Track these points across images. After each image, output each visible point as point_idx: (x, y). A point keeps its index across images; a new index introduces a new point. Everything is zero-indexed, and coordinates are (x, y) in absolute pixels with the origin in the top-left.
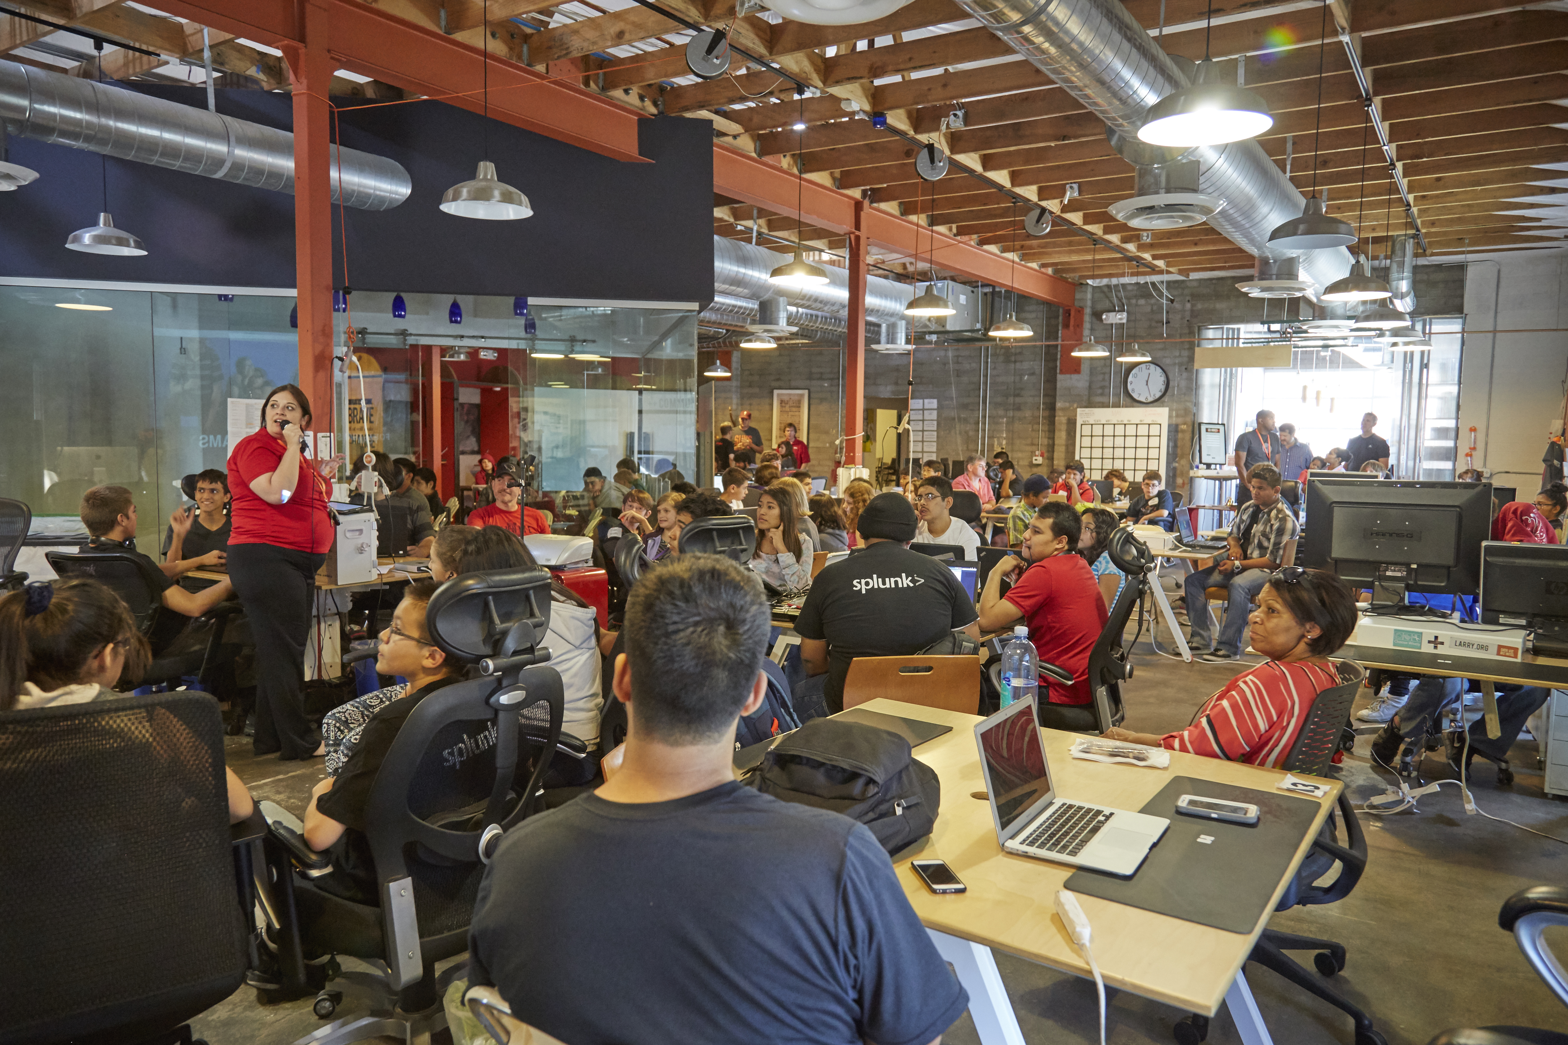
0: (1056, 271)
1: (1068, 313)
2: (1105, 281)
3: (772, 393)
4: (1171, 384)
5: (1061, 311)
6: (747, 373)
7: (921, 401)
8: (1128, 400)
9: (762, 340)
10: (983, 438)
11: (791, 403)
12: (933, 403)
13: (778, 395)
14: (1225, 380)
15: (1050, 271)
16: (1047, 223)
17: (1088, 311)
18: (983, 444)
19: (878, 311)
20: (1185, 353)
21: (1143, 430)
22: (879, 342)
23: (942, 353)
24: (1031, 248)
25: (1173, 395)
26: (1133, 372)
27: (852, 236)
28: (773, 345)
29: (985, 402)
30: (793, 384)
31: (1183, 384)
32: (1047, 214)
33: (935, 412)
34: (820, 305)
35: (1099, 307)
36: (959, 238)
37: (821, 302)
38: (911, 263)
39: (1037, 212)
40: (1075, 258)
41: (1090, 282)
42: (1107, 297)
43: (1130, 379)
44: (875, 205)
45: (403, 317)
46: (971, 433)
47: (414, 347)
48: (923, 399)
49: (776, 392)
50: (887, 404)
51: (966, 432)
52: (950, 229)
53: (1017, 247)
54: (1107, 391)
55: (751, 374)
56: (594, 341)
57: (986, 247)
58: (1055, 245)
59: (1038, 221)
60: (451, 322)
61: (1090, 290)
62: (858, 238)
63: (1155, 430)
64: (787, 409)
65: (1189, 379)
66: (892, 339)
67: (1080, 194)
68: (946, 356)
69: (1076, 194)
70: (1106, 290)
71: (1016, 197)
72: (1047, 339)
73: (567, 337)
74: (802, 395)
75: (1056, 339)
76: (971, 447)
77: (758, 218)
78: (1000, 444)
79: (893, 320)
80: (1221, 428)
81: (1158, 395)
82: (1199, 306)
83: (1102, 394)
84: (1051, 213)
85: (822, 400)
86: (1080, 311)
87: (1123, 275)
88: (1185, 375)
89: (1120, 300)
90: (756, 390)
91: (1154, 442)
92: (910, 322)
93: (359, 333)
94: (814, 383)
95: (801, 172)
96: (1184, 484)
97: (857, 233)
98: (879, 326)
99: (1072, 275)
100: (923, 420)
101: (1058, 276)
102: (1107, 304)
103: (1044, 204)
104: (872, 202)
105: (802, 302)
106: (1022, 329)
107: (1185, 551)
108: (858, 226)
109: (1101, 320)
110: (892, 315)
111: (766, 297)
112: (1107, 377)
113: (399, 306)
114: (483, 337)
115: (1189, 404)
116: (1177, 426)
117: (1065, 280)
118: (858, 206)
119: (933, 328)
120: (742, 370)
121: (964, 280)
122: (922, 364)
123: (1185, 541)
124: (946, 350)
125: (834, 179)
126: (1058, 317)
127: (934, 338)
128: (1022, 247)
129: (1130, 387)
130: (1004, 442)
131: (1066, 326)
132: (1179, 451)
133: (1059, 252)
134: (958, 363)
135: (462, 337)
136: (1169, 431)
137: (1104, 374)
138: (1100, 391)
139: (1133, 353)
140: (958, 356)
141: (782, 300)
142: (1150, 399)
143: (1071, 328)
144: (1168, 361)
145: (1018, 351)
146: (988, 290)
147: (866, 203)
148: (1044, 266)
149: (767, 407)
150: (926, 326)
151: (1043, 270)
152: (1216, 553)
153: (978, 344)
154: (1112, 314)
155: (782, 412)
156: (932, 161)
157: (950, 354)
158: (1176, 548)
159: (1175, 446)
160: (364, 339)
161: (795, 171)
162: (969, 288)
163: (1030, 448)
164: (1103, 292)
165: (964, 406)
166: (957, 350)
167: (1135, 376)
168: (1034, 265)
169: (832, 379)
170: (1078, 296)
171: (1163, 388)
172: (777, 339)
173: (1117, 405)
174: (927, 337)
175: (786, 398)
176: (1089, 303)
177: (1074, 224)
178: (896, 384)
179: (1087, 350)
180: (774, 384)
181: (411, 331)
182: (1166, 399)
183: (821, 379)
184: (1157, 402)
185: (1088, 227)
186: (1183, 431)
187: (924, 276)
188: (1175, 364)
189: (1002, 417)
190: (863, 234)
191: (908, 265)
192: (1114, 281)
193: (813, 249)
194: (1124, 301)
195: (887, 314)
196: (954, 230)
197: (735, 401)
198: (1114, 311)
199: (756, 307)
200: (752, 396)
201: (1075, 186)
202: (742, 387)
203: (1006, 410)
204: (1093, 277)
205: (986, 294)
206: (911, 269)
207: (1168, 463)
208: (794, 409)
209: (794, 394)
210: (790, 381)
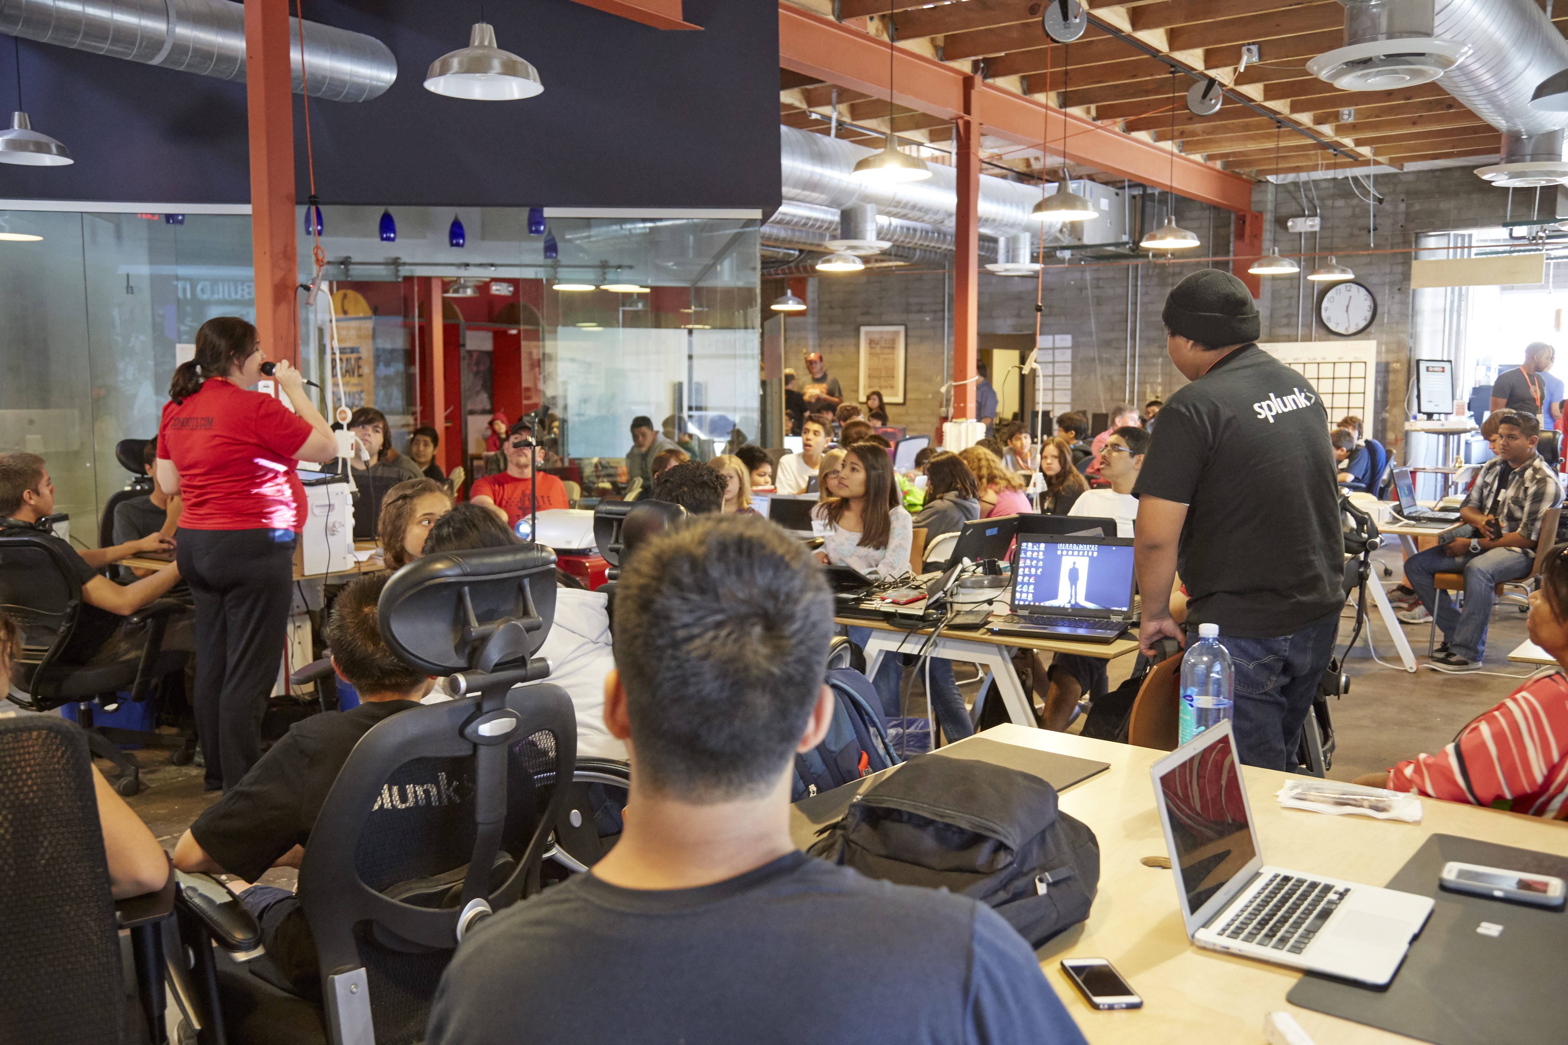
0: (1226, 165)
1: (1242, 219)
2: (1291, 177)
3: (859, 330)
4: (1380, 310)
5: (1233, 216)
6: (826, 305)
7: (1050, 338)
8: (1322, 332)
9: (845, 260)
10: (1132, 384)
11: (883, 344)
12: (1066, 340)
13: (867, 333)
14: (1452, 302)
15: (1218, 165)
16: (1217, 98)
17: (1269, 217)
18: (1132, 392)
19: (994, 220)
20: (1399, 269)
21: (1342, 370)
22: (995, 261)
23: (1078, 275)
24: (1193, 134)
25: (1382, 324)
26: (1329, 295)
27: (961, 122)
28: (859, 267)
29: (1133, 338)
30: (885, 318)
31: (1395, 309)
32: (1216, 86)
33: (1069, 352)
34: (918, 214)
35: (1284, 211)
36: (1099, 123)
37: (920, 210)
38: (1037, 159)
39: (1203, 84)
40: (1251, 146)
41: (1271, 178)
42: (1295, 199)
43: (1325, 304)
44: (990, 81)
45: (393, 240)
46: (1116, 378)
47: (409, 279)
48: (1053, 334)
49: (863, 329)
50: (1007, 342)
51: (1110, 377)
52: (1088, 112)
53: (1176, 133)
54: (1294, 320)
55: (831, 307)
56: (631, 267)
57: (1135, 134)
58: (1226, 129)
59: (1205, 96)
60: (452, 245)
61: (1271, 189)
62: (967, 124)
63: (1358, 370)
64: (878, 350)
65: (1404, 303)
66: (1012, 257)
67: (1260, 58)
68: (1082, 279)
69: (1255, 59)
70: (1292, 188)
71: (1175, 66)
72: (1215, 254)
73: (598, 263)
74: (897, 333)
75: (1227, 253)
76: (1117, 395)
77: (840, 102)
78: (1154, 392)
79: (1013, 232)
80: (1447, 366)
81: (1362, 324)
82: (1417, 207)
83: (1288, 325)
84: (1222, 85)
85: (922, 339)
86: (1258, 217)
87: (1315, 168)
88: (1398, 297)
89: (1311, 201)
90: (837, 328)
91: (1357, 386)
92: (1036, 234)
93: (342, 263)
94: (912, 316)
95: (892, 40)
96: (1396, 440)
97: (967, 117)
98: (995, 240)
99: (1247, 170)
100: (1053, 363)
101: (1228, 171)
102: (1294, 207)
103: (1212, 73)
104: (985, 77)
105: (895, 210)
106: (1184, 237)
107: (1407, 525)
108: (967, 110)
109: (1286, 228)
110: (1012, 225)
111: (849, 204)
112: (1294, 301)
113: (387, 225)
114: (492, 265)
115: (1402, 335)
116: (1387, 364)
117: (1237, 176)
118: (968, 83)
119: (1066, 240)
120: (821, 303)
121: (1105, 179)
122: (1051, 290)
123: (1406, 512)
124: (1083, 271)
125: (936, 47)
126: (1229, 225)
127: (1067, 254)
128: (1182, 134)
129: (1324, 315)
130: (1159, 389)
131: (1240, 236)
132: (1390, 397)
133: (1231, 140)
134: (1098, 287)
135: (467, 265)
136: (1377, 372)
137: (1290, 298)
138: (1285, 321)
139: (1329, 269)
140: (1098, 279)
141: (870, 208)
142: (1352, 330)
143: (1247, 239)
144: (1375, 280)
145: (1177, 270)
146: (1137, 192)
147: (978, 78)
148: (1210, 158)
149: (852, 349)
150: (1057, 239)
151: (1210, 164)
152: (1449, 527)
153: (1124, 262)
154: (1300, 221)
155: (872, 355)
156: (1065, 17)
157: (1088, 276)
158: (1395, 521)
159: (1385, 391)
160: (347, 270)
161: (885, 38)
162: (1112, 190)
164: (1289, 192)
165: (1107, 343)
166: (1098, 270)
167: (1332, 300)
168: (1198, 157)
169: (935, 312)
170: (1255, 197)
171: (1369, 315)
172: (865, 260)
173: (1308, 338)
174: (1059, 254)
175: (876, 337)
176: (1270, 206)
177: (1252, 100)
178: (1018, 316)
179: (1269, 265)
180: (860, 319)
181: (405, 259)
182: (1372, 329)
183: (920, 311)
184: (1360, 333)
185: (1270, 104)
186: (1396, 371)
187: (1052, 175)
188: (1384, 284)
189: (1157, 357)
190: (974, 118)
191: (1033, 162)
192: (1303, 177)
193: (910, 142)
194: (1316, 202)
195: (1006, 225)
196: (1093, 113)
197: (811, 342)
198: (1303, 215)
199: (837, 218)
200: (832, 335)
201: (1254, 48)
202: (820, 323)
204: (1276, 172)
205: (1134, 197)
206: (1036, 166)
207: (1376, 413)
208: (887, 351)
209: (887, 332)
210: (881, 314)
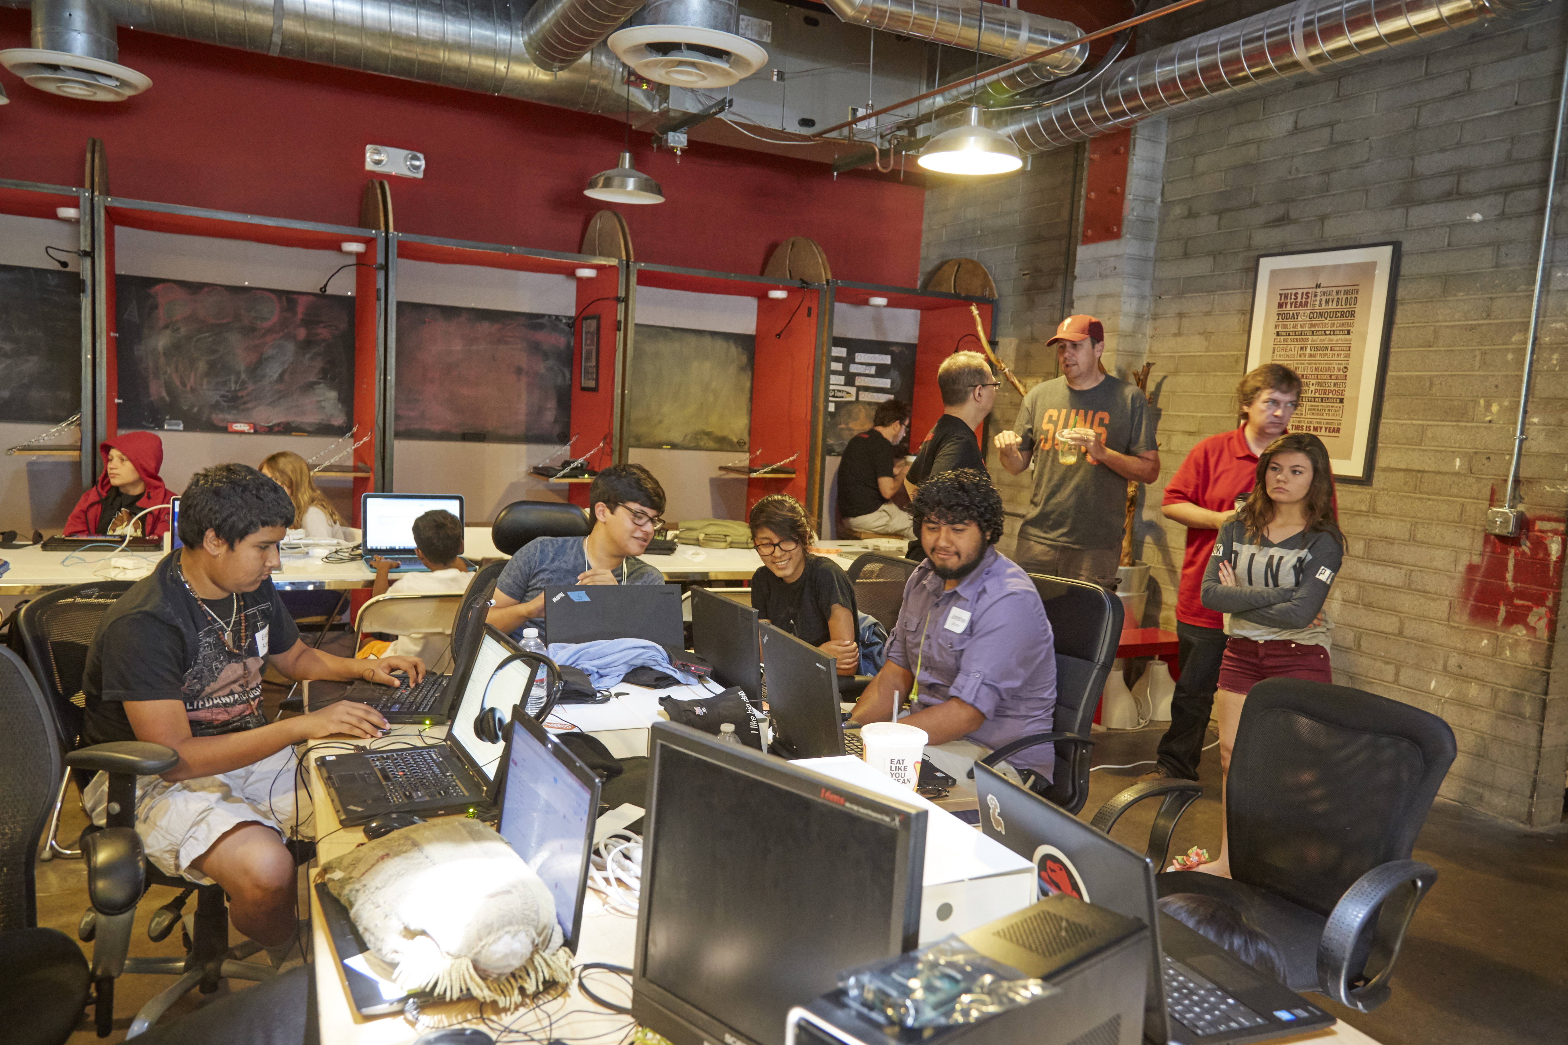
3: (1255, 270)
6: (1177, 210)
11: (1320, 303)
30: (1333, 229)
49: (1267, 265)
55: (1192, 215)
64: (1303, 321)
74: (1367, 270)
85: (1448, 283)
90: (1200, 266)
94: (1422, 215)
120: (1166, 204)
149: (1234, 322)
155: (1283, 336)
175: (1302, 284)
180: (1261, 238)
183: (1454, 195)
202: (1160, 259)
208: (1328, 324)
209: (1336, 267)
210: (1323, 219)
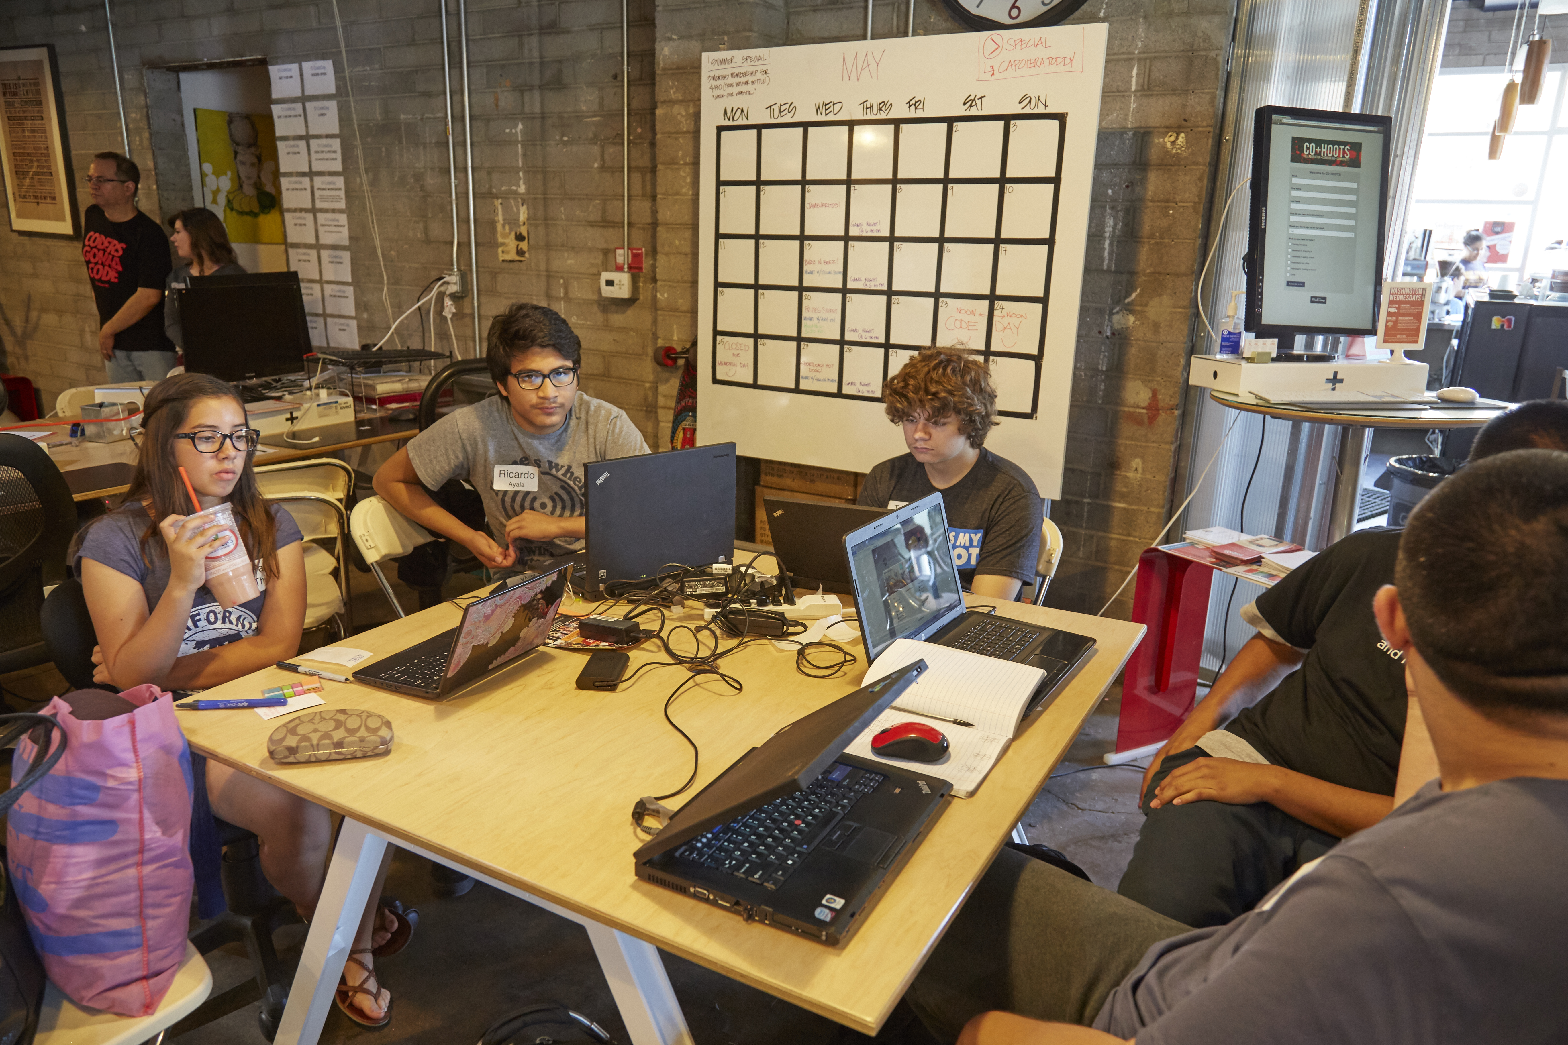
7: (296, 68)
8: (939, 20)
10: (463, 196)
11: (22, 93)
12: (324, 75)
18: (465, 221)
21: (978, 150)
29: (456, 61)
30: (19, 29)
33: (333, 107)
46: (430, 180)
48: (301, 58)
51: (418, 178)
63: (1035, 151)
64: (18, 108)
74: (39, 66)
76: (436, 229)
78: (512, 221)
80: (1370, 141)
91: (1026, 211)
94: (54, 22)
96: (1154, 408)
100: (308, 138)
115: (1204, 25)
116: (1143, 136)
130: (523, 214)
136: (1103, 159)
142: (1030, 12)
159: (1130, 237)
163: (596, 238)
165: (406, 80)
169: (92, 9)
175: (9, 76)
178: (231, 10)
183: (65, 9)
184: (1058, 18)
203: (521, 89)
208: (31, 111)
209: (25, 65)
210: (12, 21)
